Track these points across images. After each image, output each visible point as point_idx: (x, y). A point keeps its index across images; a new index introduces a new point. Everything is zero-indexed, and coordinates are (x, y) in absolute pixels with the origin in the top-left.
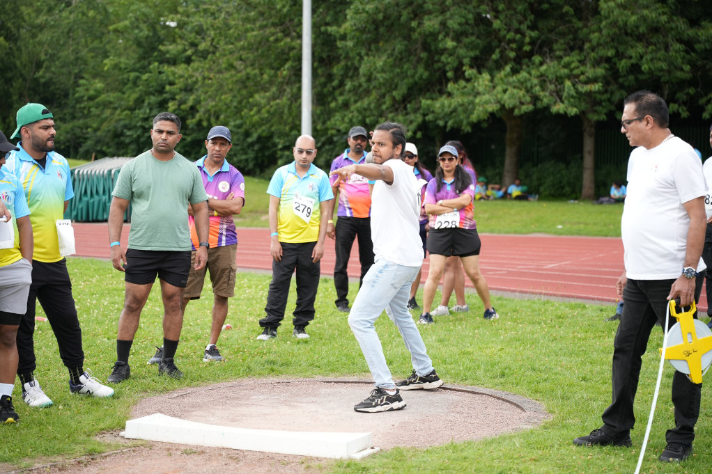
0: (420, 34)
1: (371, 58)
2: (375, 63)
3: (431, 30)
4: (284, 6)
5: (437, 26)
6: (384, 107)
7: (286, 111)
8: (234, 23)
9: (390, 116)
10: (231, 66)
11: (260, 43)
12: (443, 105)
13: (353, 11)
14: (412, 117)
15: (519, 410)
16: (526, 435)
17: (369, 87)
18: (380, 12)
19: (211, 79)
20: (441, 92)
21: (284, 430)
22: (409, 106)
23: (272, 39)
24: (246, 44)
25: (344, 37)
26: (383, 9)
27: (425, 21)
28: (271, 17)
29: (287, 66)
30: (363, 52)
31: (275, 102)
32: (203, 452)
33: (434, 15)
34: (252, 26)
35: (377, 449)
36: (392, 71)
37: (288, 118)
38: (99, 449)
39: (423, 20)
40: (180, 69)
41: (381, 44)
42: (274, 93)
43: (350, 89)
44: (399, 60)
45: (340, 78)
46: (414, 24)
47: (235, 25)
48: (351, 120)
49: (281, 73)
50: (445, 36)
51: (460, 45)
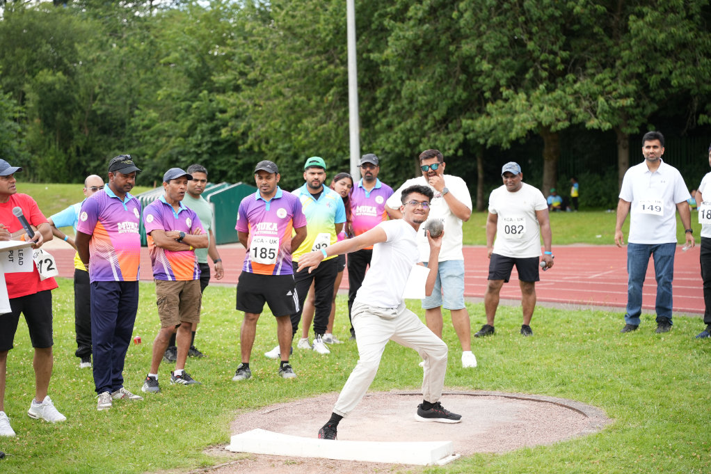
0: (458, 57)
1: (413, 82)
2: (416, 86)
3: (468, 53)
4: (327, 35)
5: (474, 50)
6: (426, 128)
7: (333, 134)
8: (281, 53)
9: (433, 135)
10: (280, 93)
11: (306, 71)
12: (483, 125)
13: (394, 38)
14: (453, 136)
15: (582, 416)
16: (591, 440)
17: (411, 109)
18: (419, 38)
19: (260, 106)
20: (481, 112)
21: (370, 440)
22: (450, 125)
23: (317, 66)
24: (293, 72)
25: (386, 62)
26: (422, 35)
27: (462, 45)
28: (316, 46)
29: (332, 92)
30: (404, 76)
31: (322, 127)
32: (302, 462)
33: (471, 38)
34: (298, 55)
35: (458, 455)
36: (434, 93)
37: (335, 141)
38: (210, 462)
39: (460, 44)
40: (231, 98)
41: (421, 68)
42: (321, 118)
43: (393, 111)
44: (439, 83)
45: (382, 101)
46: (452, 48)
47: (282, 55)
48: (395, 141)
49: (327, 100)
50: (481, 59)
51: (496, 67)
